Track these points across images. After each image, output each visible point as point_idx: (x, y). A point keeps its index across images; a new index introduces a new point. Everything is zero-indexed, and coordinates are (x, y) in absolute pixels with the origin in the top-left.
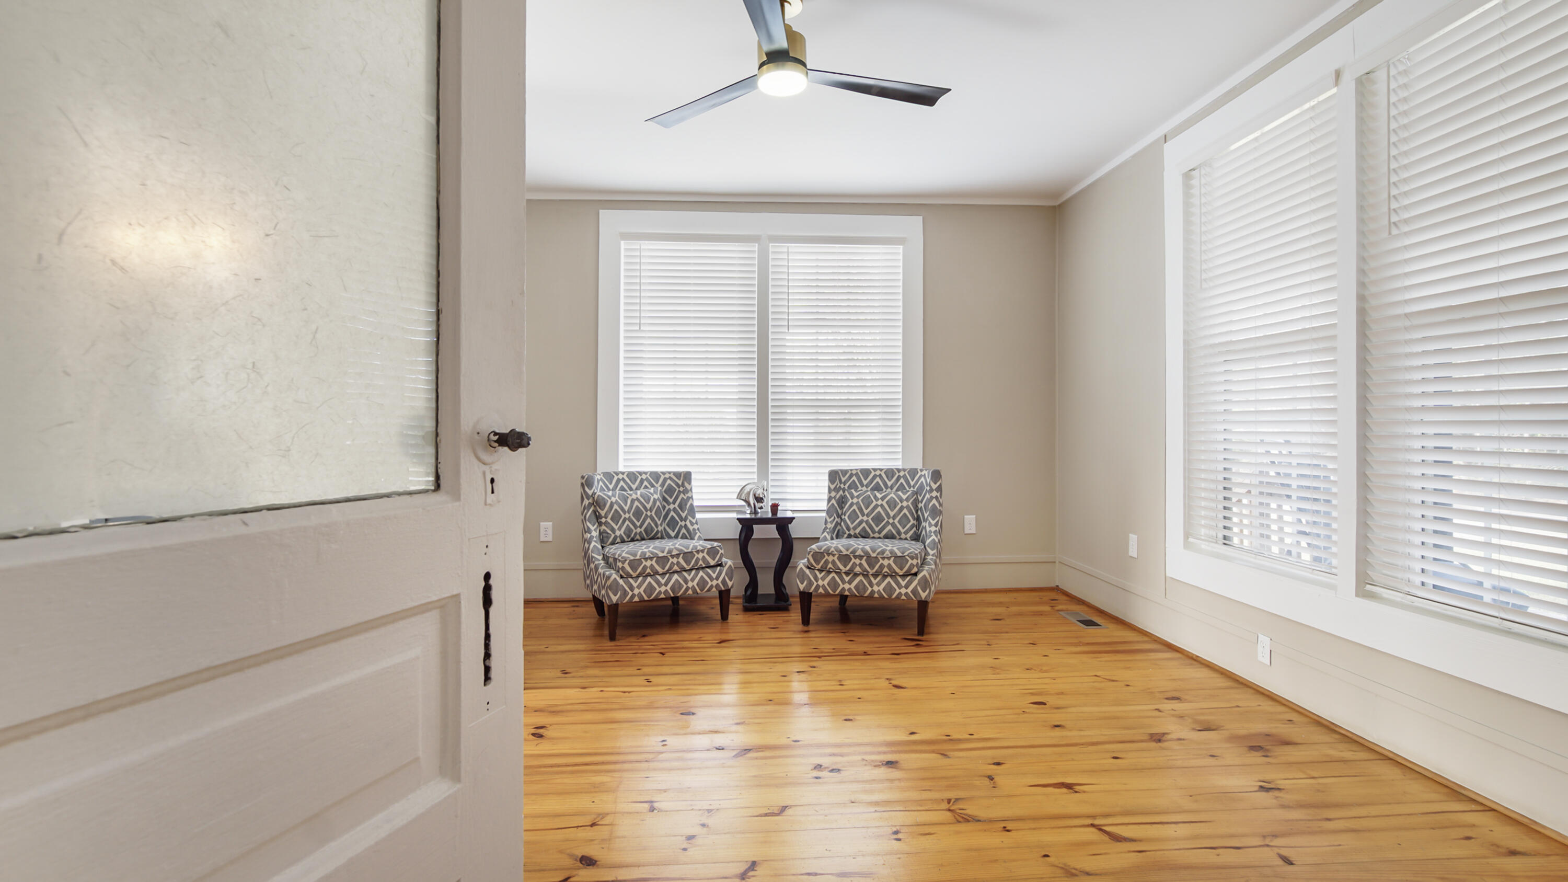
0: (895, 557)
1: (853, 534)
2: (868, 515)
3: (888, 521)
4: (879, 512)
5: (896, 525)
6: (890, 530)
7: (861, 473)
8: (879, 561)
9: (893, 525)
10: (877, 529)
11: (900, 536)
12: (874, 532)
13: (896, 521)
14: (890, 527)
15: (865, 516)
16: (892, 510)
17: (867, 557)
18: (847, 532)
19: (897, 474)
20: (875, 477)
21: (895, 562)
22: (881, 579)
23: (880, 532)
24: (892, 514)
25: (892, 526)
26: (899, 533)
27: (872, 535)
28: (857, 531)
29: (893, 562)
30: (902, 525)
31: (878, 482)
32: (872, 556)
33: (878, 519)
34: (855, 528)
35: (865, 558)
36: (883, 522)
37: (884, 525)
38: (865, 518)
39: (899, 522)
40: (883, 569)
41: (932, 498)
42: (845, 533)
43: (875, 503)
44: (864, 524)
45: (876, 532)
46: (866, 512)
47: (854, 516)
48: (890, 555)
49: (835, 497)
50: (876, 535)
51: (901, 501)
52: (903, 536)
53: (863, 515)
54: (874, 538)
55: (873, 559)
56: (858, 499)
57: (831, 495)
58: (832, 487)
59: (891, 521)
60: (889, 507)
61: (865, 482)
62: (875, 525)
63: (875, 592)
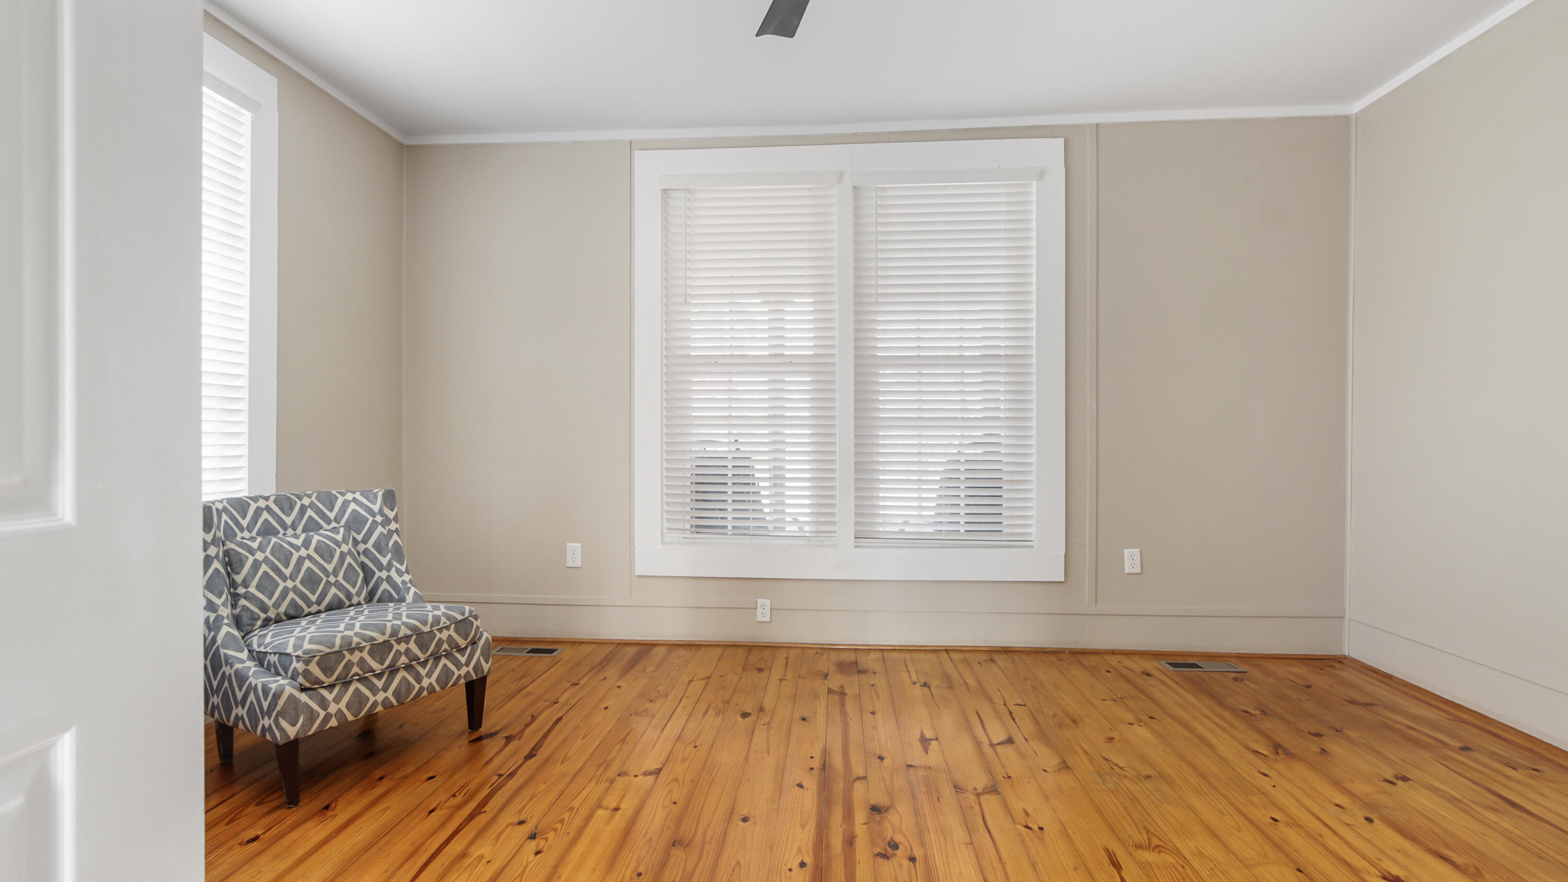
0: (456, 623)
1: (273, 616)
2: (293, 577)
3: (327, 580)
4: (309, 568)
5: (342, 584)
6: (335, 595)
7: (231, 506)
8: (435, 635)
9: (338, 585)
10: (314, 598)
11: (350, 601)
12: (309, 604)
13: (340, 578)
14: (333, 590)
15: (289, 581)
16: (329, 562)
17: (417, 634)
18: (263, 616)
19: (299, 504)
20: (258, 511)
21: (457, 631)
22: (432, 665)
23: (319, 603)
24: (330, 568)
25: (336, 587)
26: (349, 596)
27: (307, 610)
28: (282, 609)
29: (454, 631)
30: (351, 582)
31: (266, 520)
32: (426, 631)
33: (311, 581)
34: (277, 605)
35: (414, 637)
36: (320, 583)
37: (324, 587)
38: (290, 584)
39: (345, 578)
40: (442, 646)
41: (391, 533)
42: (259, 618)
43: (296, 555)
44: (291, 595)
45: (313, 604)
46: (287, 572)
47: (267, 585)
48: (448, 623)
49: (217, 556)
50: (314, 608)
51: (338, 544)
52: (355, 600)
53: (284, 579)
54: (309, 614)
55: (426, 636)
56: (264, 552)
57: (208, 552)
58: (209, 538)
59: (332, 579)
60: (322, 557)
61: (244, 523)
62: (311, 593)
63: (424, 688)
